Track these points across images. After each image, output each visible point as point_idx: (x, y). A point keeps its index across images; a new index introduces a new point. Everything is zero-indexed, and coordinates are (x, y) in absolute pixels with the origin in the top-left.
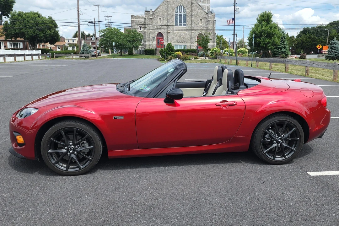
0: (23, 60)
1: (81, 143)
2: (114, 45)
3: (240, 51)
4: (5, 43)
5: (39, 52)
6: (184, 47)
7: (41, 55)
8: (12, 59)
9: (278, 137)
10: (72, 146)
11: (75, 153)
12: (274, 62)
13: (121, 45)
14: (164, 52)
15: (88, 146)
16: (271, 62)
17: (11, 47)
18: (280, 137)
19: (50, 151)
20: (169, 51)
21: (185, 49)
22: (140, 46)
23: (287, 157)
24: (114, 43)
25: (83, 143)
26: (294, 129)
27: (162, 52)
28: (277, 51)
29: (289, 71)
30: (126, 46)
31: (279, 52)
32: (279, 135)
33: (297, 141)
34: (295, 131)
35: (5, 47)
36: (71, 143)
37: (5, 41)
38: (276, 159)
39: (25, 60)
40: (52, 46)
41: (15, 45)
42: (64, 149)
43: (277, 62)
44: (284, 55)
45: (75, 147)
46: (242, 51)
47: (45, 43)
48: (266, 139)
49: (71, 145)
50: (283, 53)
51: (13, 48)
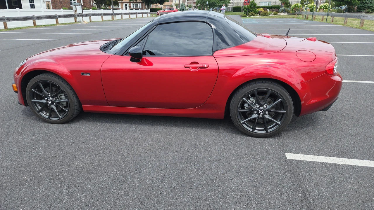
0: (136, 17)
1: (59, 95)
2: (207, 4)
3: (322, 6)
4: (130, 5)
5: (149, 11)
6: (269, 4)
7: (149, 13)
8: (127, 17)
9: (259, 108)
10: (51, 98)
11: (55, 104)
12: (349, 16)
13: (213, 3)
14: (247, 8)
15: (65, 98)
16: (346, 17)
17: (134, 7)
18: (262, 108)
19: (33, 100)
20: (251, 8)
21: (270, 5)
22: (229, 4)
23: (269, 130)
24: (207, 2)
25: (61, 96)
26: (280, 100)
27: (245, 8)
28: (363, 6)
29: (364, 26)
30: (217, 4)
31: (365, 7)
32: (261, 106)
33: (283, 114)
34: (281, 102)
35: (130, 7)
36: (50, 95)
37: (130, 3)
38: (255, 131)
39: (137, 17)
40: (162, 6)
41: (136, 5)
42: (45, 99)
43: (352, 17)
44: (370, 10)
45: (53, 99)
46: (325, 6)
47: (156, 3)
48: (245, 108)
49: (49, 97)
50: (369, 7)
51: (135, 8)
